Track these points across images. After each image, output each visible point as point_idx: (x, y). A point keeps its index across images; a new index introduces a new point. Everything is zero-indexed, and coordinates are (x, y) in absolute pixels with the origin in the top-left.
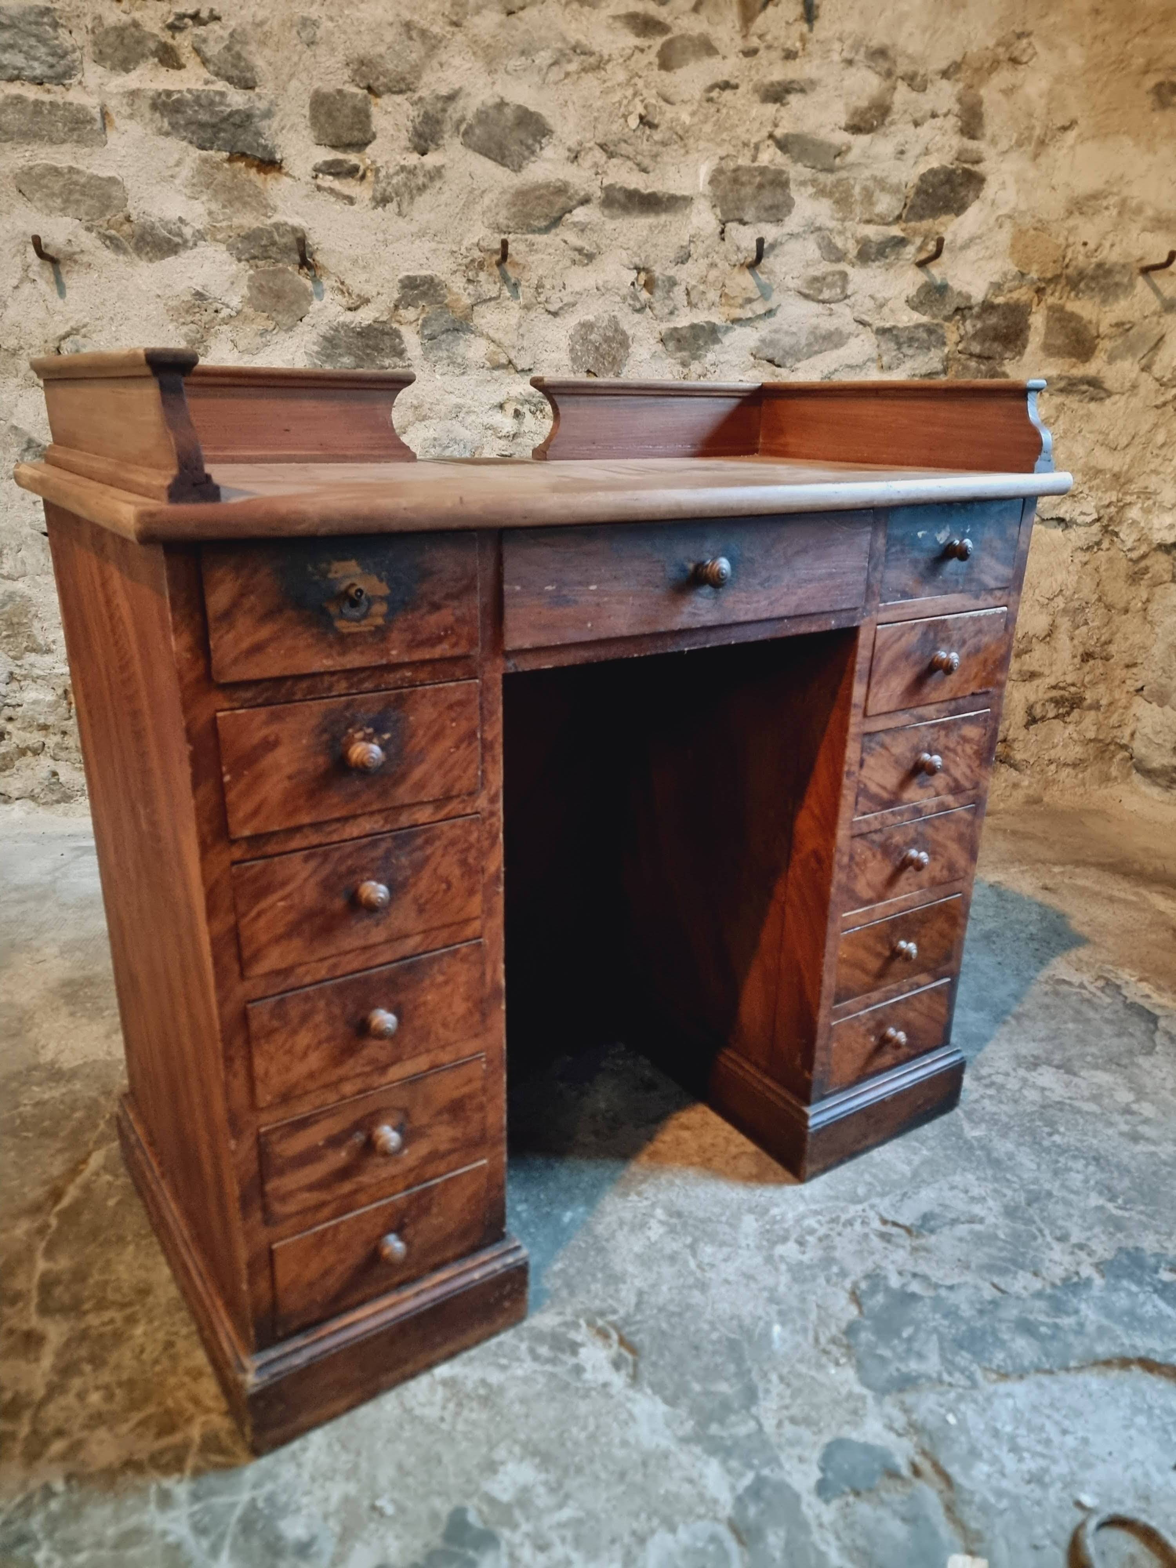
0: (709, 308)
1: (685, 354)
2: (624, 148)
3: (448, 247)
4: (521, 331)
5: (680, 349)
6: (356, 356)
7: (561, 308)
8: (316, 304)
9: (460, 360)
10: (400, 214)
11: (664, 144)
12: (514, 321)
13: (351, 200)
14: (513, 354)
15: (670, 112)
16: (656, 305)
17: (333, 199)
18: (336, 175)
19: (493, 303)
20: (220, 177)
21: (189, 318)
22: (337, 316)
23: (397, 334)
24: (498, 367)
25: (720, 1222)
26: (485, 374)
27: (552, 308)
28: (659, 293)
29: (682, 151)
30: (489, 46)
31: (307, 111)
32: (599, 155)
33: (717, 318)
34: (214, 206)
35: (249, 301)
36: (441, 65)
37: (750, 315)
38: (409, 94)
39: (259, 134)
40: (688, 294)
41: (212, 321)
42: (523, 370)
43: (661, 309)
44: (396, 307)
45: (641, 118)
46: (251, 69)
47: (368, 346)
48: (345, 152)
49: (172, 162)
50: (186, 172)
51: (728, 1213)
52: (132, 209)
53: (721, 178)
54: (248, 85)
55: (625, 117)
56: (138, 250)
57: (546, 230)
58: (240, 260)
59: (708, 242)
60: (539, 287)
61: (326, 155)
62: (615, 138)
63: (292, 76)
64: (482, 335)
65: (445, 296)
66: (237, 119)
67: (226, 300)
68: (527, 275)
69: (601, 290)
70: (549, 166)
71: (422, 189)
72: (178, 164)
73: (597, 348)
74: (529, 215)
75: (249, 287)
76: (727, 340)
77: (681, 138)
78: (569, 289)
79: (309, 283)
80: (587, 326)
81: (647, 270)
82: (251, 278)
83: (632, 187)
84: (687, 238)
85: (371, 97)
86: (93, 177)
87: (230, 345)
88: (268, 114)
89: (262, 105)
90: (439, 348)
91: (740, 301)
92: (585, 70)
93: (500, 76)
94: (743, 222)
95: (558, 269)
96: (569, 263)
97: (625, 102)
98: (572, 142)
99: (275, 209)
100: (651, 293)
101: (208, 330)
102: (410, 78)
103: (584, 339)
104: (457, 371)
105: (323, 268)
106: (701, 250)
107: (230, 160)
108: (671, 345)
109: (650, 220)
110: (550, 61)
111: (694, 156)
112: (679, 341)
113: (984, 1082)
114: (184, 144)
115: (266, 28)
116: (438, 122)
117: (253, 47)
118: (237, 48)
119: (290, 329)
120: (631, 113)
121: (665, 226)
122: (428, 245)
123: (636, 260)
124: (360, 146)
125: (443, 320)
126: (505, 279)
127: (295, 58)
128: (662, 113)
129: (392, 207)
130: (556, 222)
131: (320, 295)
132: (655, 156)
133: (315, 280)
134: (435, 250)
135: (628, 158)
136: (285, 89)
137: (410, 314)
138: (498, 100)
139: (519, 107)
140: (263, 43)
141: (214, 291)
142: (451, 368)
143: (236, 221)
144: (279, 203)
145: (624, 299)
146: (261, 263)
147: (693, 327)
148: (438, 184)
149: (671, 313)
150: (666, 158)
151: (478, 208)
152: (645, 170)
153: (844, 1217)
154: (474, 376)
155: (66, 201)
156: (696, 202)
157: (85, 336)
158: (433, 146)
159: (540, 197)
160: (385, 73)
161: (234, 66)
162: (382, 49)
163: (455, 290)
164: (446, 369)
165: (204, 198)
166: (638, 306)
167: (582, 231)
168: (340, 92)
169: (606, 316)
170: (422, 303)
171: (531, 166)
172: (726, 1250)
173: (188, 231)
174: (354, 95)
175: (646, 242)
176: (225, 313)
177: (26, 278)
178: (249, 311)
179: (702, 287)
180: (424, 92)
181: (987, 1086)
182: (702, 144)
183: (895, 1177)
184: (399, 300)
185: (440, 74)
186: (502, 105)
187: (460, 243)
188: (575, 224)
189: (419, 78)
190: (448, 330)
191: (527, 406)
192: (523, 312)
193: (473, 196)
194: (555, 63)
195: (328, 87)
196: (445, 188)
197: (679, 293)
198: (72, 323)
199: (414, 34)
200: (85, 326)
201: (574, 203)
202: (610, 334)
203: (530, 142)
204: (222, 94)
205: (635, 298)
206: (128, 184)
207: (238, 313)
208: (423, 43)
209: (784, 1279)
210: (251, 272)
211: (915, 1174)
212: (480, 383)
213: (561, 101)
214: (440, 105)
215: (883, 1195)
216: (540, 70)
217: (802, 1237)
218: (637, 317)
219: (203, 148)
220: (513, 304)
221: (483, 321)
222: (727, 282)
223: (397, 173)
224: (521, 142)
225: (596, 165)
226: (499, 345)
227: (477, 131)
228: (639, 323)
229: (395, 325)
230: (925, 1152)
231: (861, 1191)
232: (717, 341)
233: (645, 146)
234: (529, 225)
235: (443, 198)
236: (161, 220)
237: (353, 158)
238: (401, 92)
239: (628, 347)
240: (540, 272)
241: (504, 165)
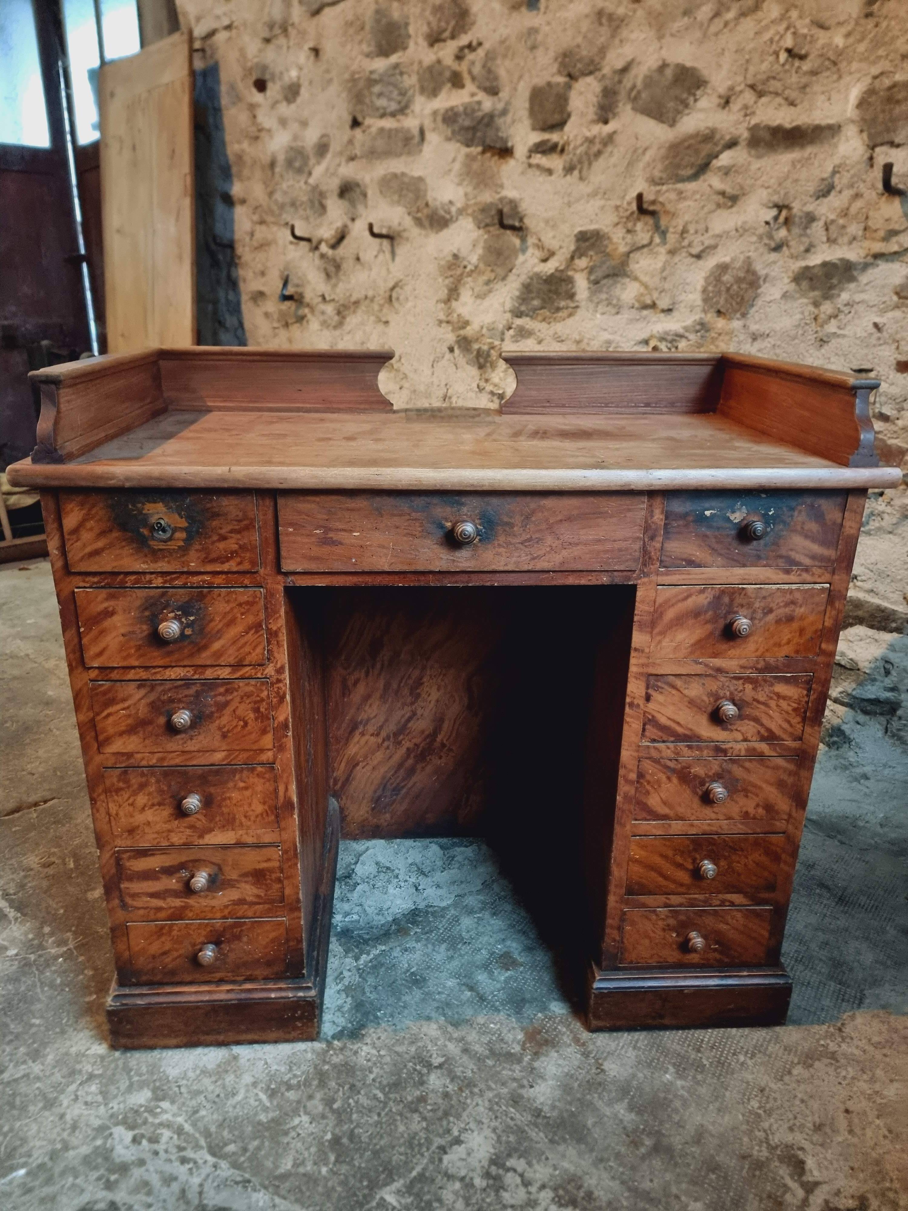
0: (850, 243)
1: (817, 293)
2: (775, 85)
3: (613, 203)
4: (664, 274)
5: (813, 288)
6: (544, 300)
7: (703, 251)
8: (521, 258)
9: (615, 302)
10: (581, 179)
11: (814, 73)
12: (660, 265)
13: (549, 172)
14: (655, 295)
15: (823, 37)
16: (792, 243)
17: (538, 173)
18: (544, 152)
19: (645, 250)
20: (475, 166)
21: (450, 273)
22: (534, 266)
23: (570, 281)
24: (645, 307)
25: (130, 1078)
26: (634, 313)
27: (695, 251)
28: (796, 231)
29: (835, 77)
30: (660, 14)
31: (527, 105)
32: (749, 97)
33: (853, 254)
34: (469, 189)
35: (481, 258)
36: (621, 41)
37: (896, 248)
38: (597, 73)
39: (498, 129)
40: (827, 229)
41: (462, 275)
42: (663, 311)
43: (796, 246)
44: (572, 258)
45: (789, 51)
46: (496, 78)
47: (550, 291)
48: (552, 132)
49: (450, 159)
50: (457, 166)
51: (144, 1078)
52: (430, 196)
53: (872, 99)
54: (493, 91)
55: (777, 54)
56: (431, 225)
57: (695, 177)
58: (479, 228)
59: (852, 172)
60: (684, 231)
61: (536, 137)
62: (764, 77)
63: (521, 77)
64: (636, 279)
65: (606, 246)
66: (486, 120)
67: (469, 258)
68: (674, 223)
69: (742, 231)
70: (701, 116)
71: (599, 153)
72: (454, 160)
73: (728, 290)
74: (678, 166)
75: (484, 248)
76: (864, 278)
77: (835, 63)
78: (711, 233)
79: (517, 242)
80: (723, 268)
81: (788, 207)
82: (486, 241)
83: (775, 123)
84: (830, 169)
85: (573, 82)
86: (413, 178)
87: (471, 293)
88: (504, 112)
89: (500, 106)
90: (600, 291)
91: (882, 233)
92: (743, 14)
93: (668, 39)
94: (893, 144)
95: (702, 214)
96: (714, 207)
97: (777, 38)
98: (722, 90)
99: (502, 186)
100: (789, 230)
101: (459, 281)
102: (597, 59)
103: (718, 280)
104: (614, 311)
105: (527, 229)
106: (845, 181)
107: (483, 152)
108: (805, 284)
109: (795, 155)
110: (710, 15)
111: (847, 79)
112: (811, 279)
113: (494, 1170)
114: (458, 145)
115: (507, 43)
116: (615, 93)
117: (499, 61)
118: (489, 64)
119: (504, 279)
120: (781, 48)
121: (809, 158)
122: (598, 202)
123: (775, 198)
124: (560, 125)
125: (604, 267)
126: (657, 227)
127: (522, 64)
128: (813, 40)
129: (576, 173)
130: (703, 168)
131: (524, 250)
132: (804, 88)
133: (523, 240)
134: (602, 208)
135: (777, 94)
136: (515, 89)
137: (582, 263)
138: (660, 63)
139: (678, 65)
140: (505, 56)
141: (463, 253)
142: (609, 308)
143: (479, 199)
144: (505, 181)
145: (760, 237)
146: (491, 229)
147: (825, 264)
148: (609, 149)
149: (807, 251)
150: (817, 88)
151: (641, 165)
152: (792, 104)
153: (189, 1154)
154: (626, 315)
155: (400, 196)
156: (844, 129)
157: (401, 288)
158: (610, 115)
159: (689, 147)
160: (580, 60)
161: (488, 79)
162: (579, 40)
163: (615, 240)
164: (606, 309)
165: (465, 183)
166: (773, 245)
167: (726, 174)
168: (549, 84)
169: (742, 257)
170: (591, 253)
171: (685, 119)
172: (100, 1098)
173: (453, 210)
174: (558, 84)
175: (786, 178)
176: (470, 268)
177: (381, 251)
178: (482, 266)
179: (841, 221)
180: (606, 70)
181: (487, 1175)
182: (855, 66)
183: (269, 1164)
184: (574, 252)
185: (620, 51)
186: (664, 66)
187: (623, 198)
188: (719, 168)
189: (603, 58)
190: (607, 276)
191: (664, 343)
192: (668, 257)
193: (636, 154)
194: (717, 14)
195: (540, 81)
196: (616, 151)
197: (817, 228)
198: (395, 280)
199: (604, 20)
200: (401, 281)
201: (718, 148)
202: (741, 274)
203: (685, 96)
204: (479, 103)
205: (771, 237)
206: (428, 181)
207: (476, 267)
208: (610, 26)
209: (85, 1150)
210: (486, 236)
211: (284, 1177)
212: (631, 321)
213: (719, 50)
214: (616, 78)
215: (235, 1165)
216: (701, 24)
217: (143, 1136)
218: (774, 256)
219: (468, 146)
220: (662, 250)
221: (637, 266)
222: (871, 214)
223: (582, 145)
224: (676, 98)
225: (746, 107)
226: (646, 287)
227: (644, 95)
228: (774, 262)
229: (570, 273)
230: (324, 1170)
231: (231, 1148)
232: (852, 279)
233: (794, 79)
234: (677, 175)
235: (613, 160)
236: (442, 203)
237: (555, 137)
238: (591, 73)
239: (759, 287)
240: (687, 217)
241: (663, 122)
